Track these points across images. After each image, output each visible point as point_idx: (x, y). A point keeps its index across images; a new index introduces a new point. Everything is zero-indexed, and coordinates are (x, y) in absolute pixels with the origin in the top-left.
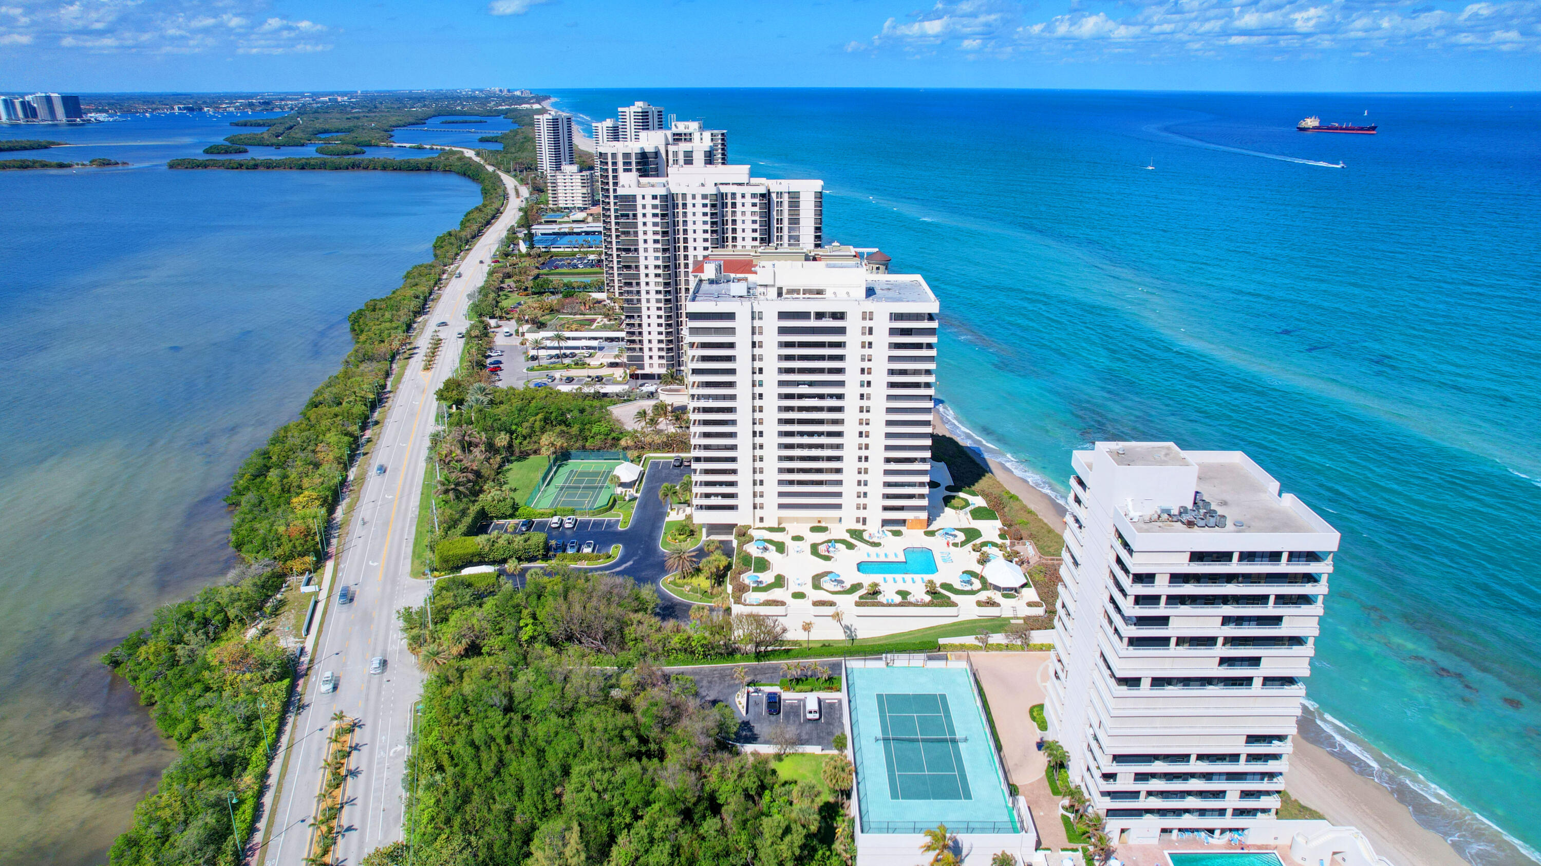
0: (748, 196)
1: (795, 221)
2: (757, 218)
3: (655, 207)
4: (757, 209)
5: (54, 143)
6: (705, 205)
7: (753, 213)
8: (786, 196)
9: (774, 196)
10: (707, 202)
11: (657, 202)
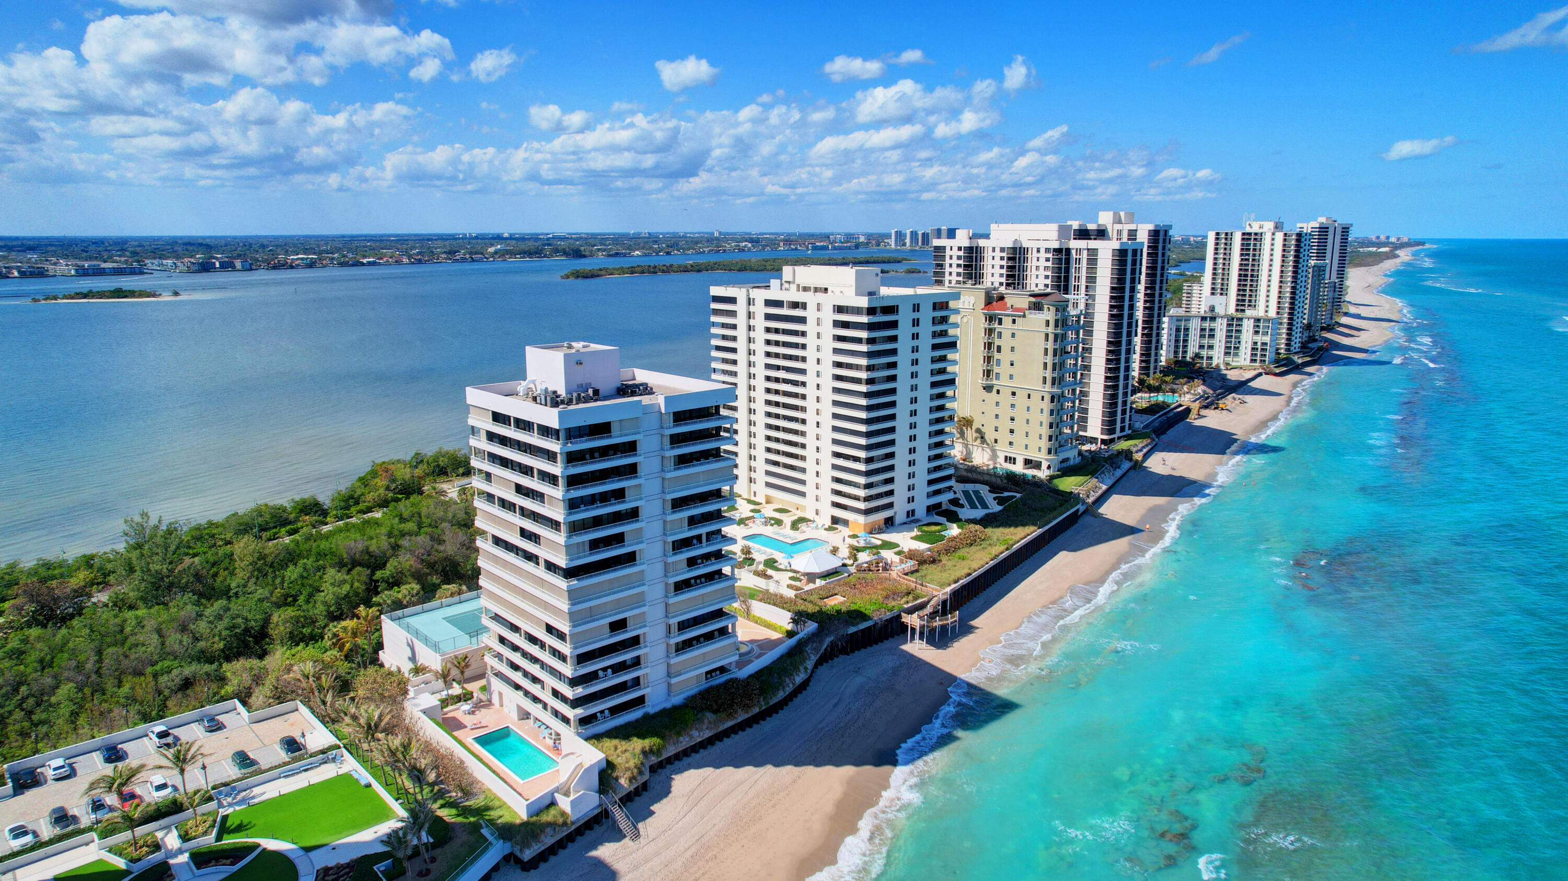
0: (1043, 251)
1: (1091, 279)
2: (1049, 273)
3: (959, 258)
4: (1049, 264)
5: (906, 260)
6: (1002, 258)
7: (1046, 268)
8: (1085, 252)
9: (1073, 252)
10: (1004, 255)
11: (961, 253)
